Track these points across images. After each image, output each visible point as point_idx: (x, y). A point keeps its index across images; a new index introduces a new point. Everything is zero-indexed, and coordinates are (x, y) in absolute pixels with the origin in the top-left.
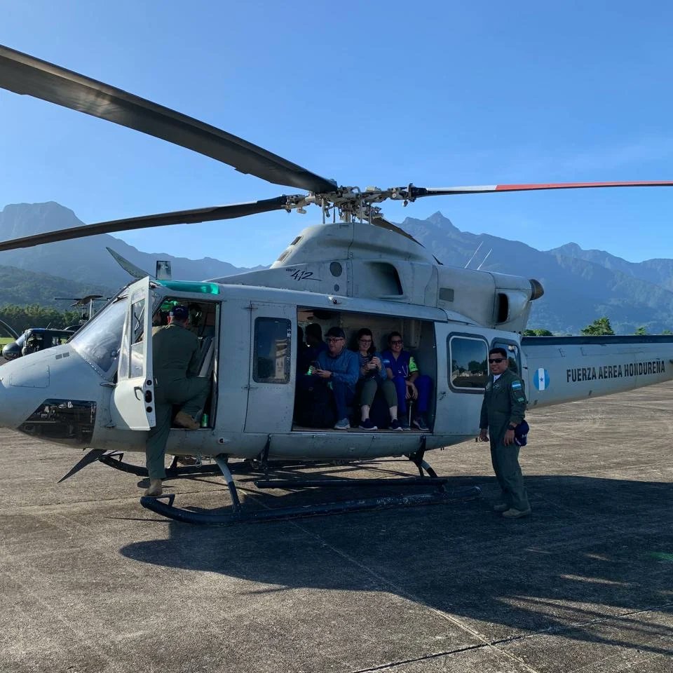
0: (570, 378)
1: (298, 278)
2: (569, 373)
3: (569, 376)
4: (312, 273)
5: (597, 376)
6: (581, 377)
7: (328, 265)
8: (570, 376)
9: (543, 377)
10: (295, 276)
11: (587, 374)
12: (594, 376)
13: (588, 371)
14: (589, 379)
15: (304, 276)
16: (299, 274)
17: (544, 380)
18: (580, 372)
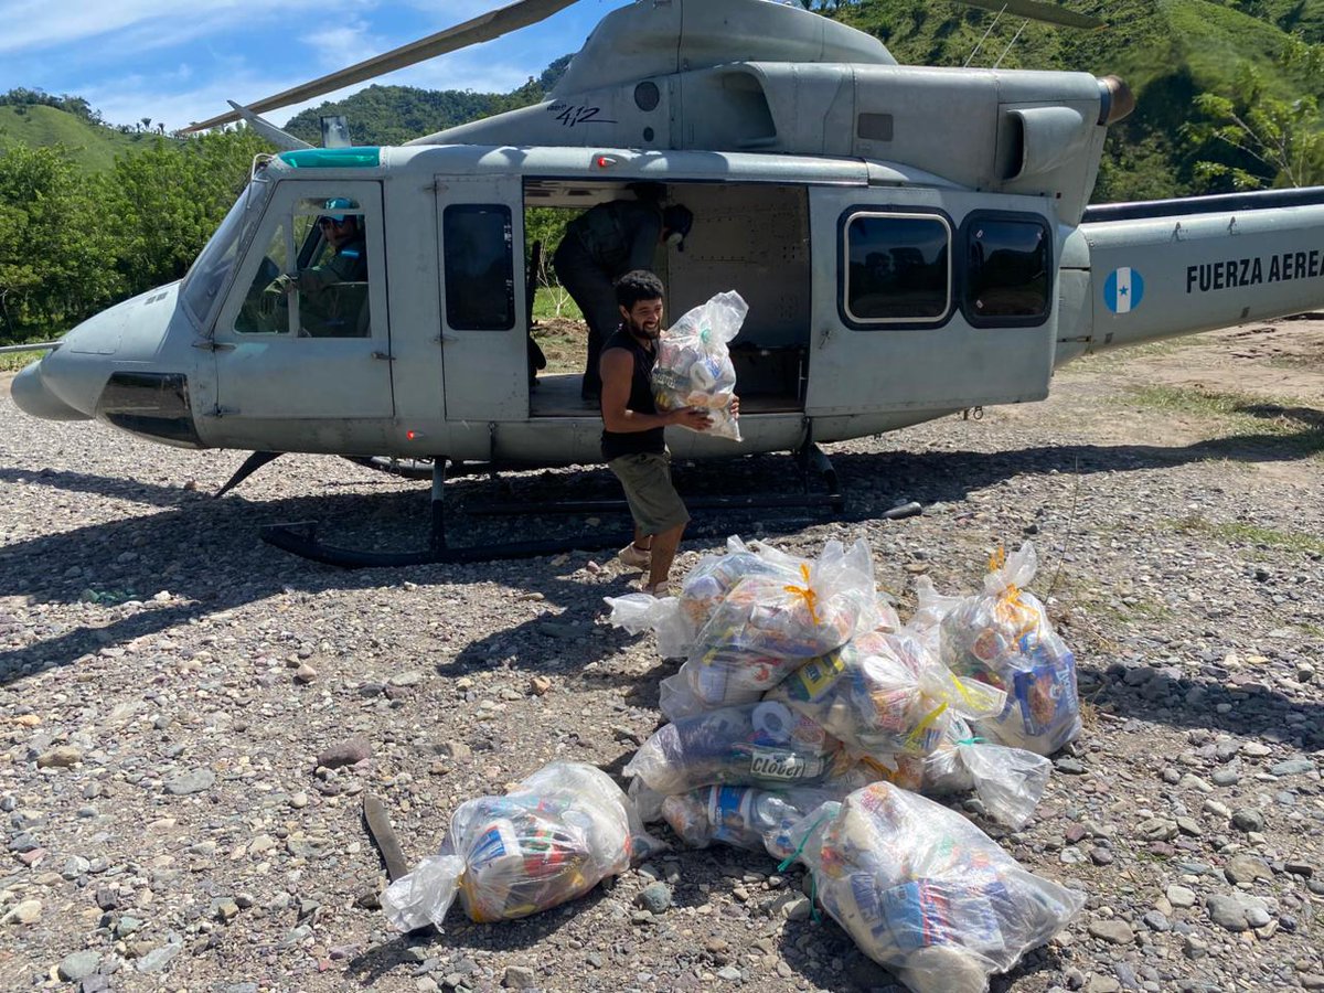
0: (1195, 285)
1: (570, 122)
2: (1193, 274)
3: (1191, 279)
4: (597, 110)
5: (1266, 274)
6: (1222, 280)
7: (631, 90)
8: (1195, 279)
9: (1128, 285)
10: (565, 117)
11: (1239, 274)
12: (1257, 277)
13: (1241, 268)
14: (1244, 283)
15: (582, 115)
16: (573, 113)
17: (1129, 292)
18: (1220, 270)
